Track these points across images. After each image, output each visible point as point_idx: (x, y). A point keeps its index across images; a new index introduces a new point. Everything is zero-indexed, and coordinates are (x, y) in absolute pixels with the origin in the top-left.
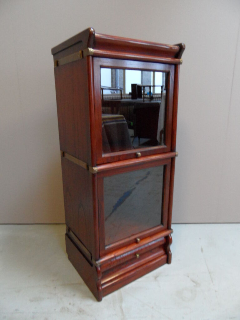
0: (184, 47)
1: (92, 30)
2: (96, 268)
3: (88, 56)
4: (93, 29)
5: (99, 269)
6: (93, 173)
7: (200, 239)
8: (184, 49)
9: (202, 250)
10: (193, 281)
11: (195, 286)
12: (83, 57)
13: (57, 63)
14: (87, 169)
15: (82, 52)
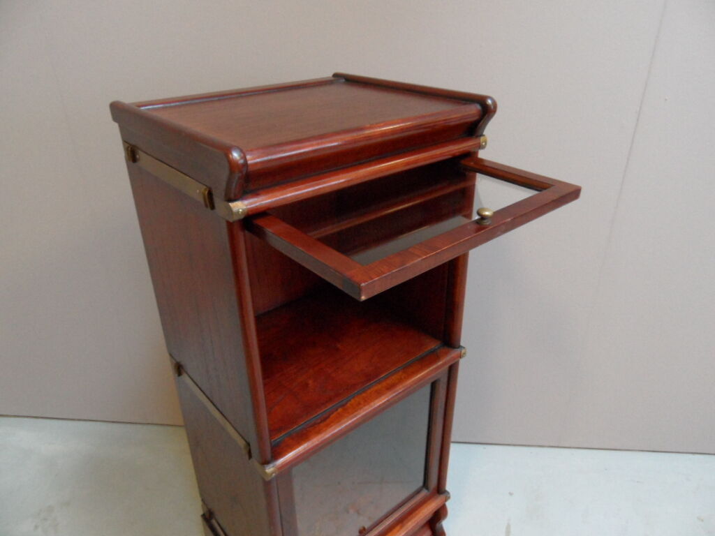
0: (493, 106)
7: (511, 494)
12: (213, 207)
13: (132, 154)
14: (247, 457)
15: (210, 194)
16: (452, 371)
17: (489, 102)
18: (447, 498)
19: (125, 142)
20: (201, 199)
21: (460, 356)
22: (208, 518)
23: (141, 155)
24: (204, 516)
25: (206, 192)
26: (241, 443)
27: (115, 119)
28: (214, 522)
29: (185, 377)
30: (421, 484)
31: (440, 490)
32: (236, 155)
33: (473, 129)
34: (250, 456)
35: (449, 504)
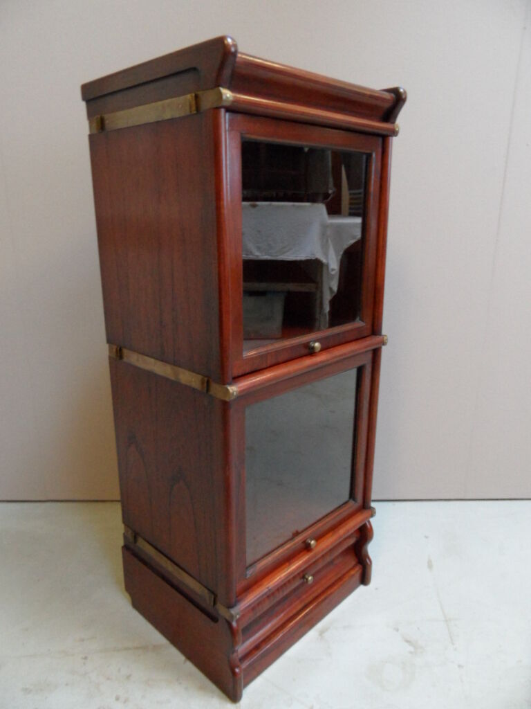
0: (404, 97)
1: (229, 41)
2: (230, 624)
3: (217, 109)
4: (232, 39)
5: (234, 624)
6: (227, 399)
7: (426, 537)
8: (404, 101)
9: (430, 565)
10: (407, 641)
11: (411, 653)
12: (197, 110)
13: (100, 123)
14: (204, 391)
15: (196, 97)
16: (376, 354)
17: (401, 90)
18: (372, 515)
21: (383, 343)
25: (193, 97)
31: (365, 504)
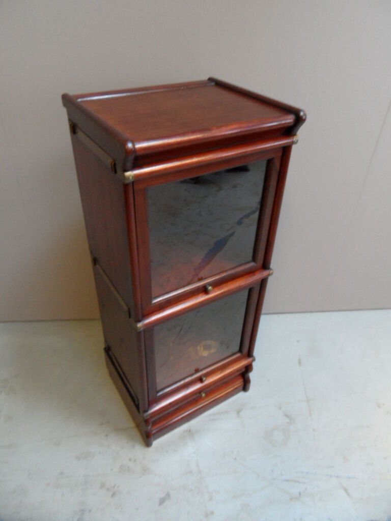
0: (304, 117)
7: (298, 342)
8: (304, 120)
9: (300, 362)
10: (287, 416)
11: (288, 423)
12: (116, 172)
13: (74, 128)
14: (128, 317)
15: (115, 165)
16: (263, 283)
17: (302, 114)
18: (254, 360)
19: (70, 120)
20: (110, 166)
21: (269, 275)
22: (108, 350)
23: (78, 130)
24: (105, 349)
25: (113, 164)
26: (126, 308)
27: (65, 104)
28: (110, 353)
29: (98, 266)
30: (237, 348)
31: (250, 354)
32: (130, 145)
33: (289, 131)
34: (130, 316)
35: (254, 364)
